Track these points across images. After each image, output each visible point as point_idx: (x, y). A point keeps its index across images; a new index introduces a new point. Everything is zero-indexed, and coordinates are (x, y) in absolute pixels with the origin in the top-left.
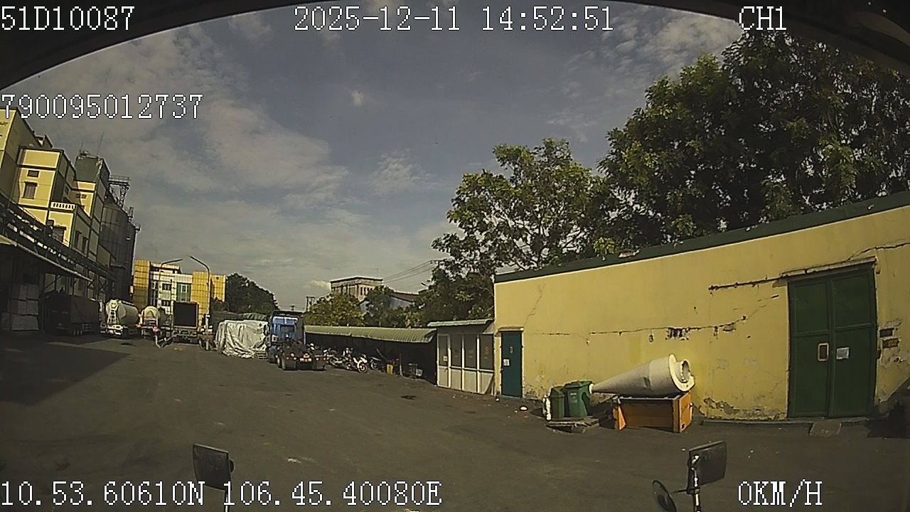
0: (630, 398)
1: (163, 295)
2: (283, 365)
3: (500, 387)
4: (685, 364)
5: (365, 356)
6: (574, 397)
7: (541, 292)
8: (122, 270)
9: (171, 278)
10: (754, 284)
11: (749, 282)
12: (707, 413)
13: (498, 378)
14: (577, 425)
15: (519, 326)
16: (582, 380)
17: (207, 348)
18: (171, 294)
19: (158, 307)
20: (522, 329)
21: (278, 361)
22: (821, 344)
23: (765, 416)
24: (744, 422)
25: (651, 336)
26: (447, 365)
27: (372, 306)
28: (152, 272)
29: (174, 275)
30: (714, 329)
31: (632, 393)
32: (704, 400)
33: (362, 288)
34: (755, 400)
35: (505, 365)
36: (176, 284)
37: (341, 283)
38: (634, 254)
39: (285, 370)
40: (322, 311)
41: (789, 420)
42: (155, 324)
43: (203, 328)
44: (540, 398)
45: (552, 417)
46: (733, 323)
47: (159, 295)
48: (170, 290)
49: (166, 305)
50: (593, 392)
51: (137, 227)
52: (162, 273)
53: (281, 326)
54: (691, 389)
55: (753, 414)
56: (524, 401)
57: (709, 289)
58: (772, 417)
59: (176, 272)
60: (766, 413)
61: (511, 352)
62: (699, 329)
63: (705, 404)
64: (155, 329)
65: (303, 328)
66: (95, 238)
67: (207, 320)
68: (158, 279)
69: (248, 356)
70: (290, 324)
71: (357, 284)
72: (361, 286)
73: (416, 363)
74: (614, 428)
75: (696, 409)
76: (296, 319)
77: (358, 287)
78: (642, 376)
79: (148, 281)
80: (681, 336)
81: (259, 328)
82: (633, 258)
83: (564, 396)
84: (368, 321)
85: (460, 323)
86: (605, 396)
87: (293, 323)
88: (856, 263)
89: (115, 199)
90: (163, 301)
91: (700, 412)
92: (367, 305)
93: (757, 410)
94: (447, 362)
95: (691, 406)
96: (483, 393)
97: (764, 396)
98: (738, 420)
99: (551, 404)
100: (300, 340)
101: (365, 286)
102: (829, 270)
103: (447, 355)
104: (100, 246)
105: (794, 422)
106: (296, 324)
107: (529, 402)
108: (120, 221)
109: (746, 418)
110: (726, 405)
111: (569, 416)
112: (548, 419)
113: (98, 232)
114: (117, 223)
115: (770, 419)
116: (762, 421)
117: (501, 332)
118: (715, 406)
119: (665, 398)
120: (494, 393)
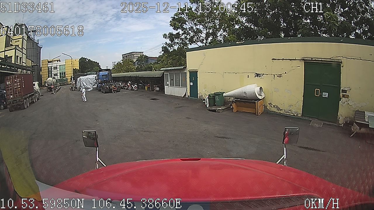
0: (239, 100)
1: (54, 72)
2: (104, 92)
3: (189, 94)
4: (261, 88)
5: (136, 84)
6: (217, 98)
7: (205, 55)
8: (37, 66)
9: (57, 64)
10: (291, 60)
11: (288, 59)
12: (270, 109)
13: (188, 90)
14: (218, 109)
15: (196, 69)
16: (221, 92)
17: (74, 90)
18: (57, 71)
19: (53, 77)
20: (197, 71)
21: (102, 90)
22: (316, 89)
23: (293, 113)
24: (284, 115)
25: (248, 76)
26: (168, 86)
27: (140, 63)
28: (48, 64)
29: (57, 63)
30: (274, 76)
31: (240, 98)
32: (269, 104)
33: (135, 56)
34: (289, 106)
35: (191, 85)
36: (59, 66)
37: (126, 55)
38: (242, 42)
39: (105, 93)
40: (118, 67)
41: (302, 117)
42: (52, 84)
43: (71, 82)
44: (205, 98)
45: (209, 106)
46: (281, 74)
47: (53, 72)
48: (57, 69)
49: (56, 76)
50: (225, 96)
51: (41, 47)
52: (53, 63)
53: (102, 75)
54: (263, 98)
56: (199, 99)
57: (272, 59)
58: (296, 115)
59: (59, 61)
61: (193, 79)
62: (267, 75)
63: (269, 105)
64: (52, 87)
65: (111, 75)
66: (24, 56)
67: (72, 78)
68: (51, 66)
69: (90, 90)
70: (106, 74)
71: (133, 55)
72: (135, 55)
73: (157, 85)
74: (233, 112)
75: (265, 107)
76: (108, 72)
77: (133, 56)
78: (244, 91)
79: (47, 68)
80: (260, 76)
81: (93, 77)
82: (242, 44)
83: (213, 98)
84: (138, 70)
85: (173, 68)
86: (230, 98)
87: (107, 74)
88: (333, 60)
89: (31, 38)
90: (54, 74)
91: (267, 108)
92: (137, 63)
93: (289, 111)
94: (168, 84)
95: (263, 105)
96: (183, 96)
97: (292, 106)
98: (282, 113)
99: (209, 101)
100: (110, 80)
101: (136, 55)
102: (322, 61)
103: (168, 81)
104: (27, 59)
105: (304, 118)
106: (108, 74)
107: (200, 100)
108: (34, 47)
109: (285, 113)
110: (277, 107)
111: (215, 106)
112: (207, 107)
113: (25, 54)
114: (33, 47)
115: (295, 115)
116: (291, 115)
117: (189, 71)
118: (273, 106)
119: (253, 101)
120: (187, 96)
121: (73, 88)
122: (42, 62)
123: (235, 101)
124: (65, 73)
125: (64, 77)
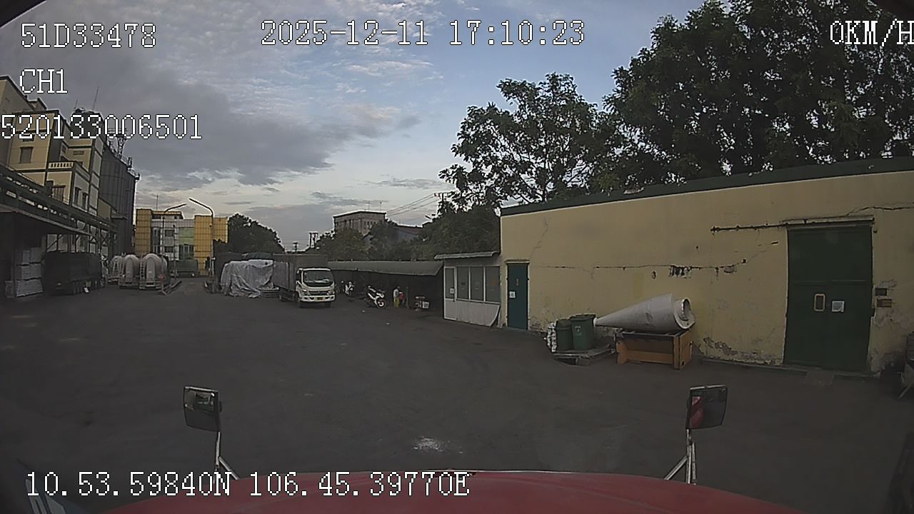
0: (632, 333)
1: (166, 241)
3: (506, 318)
4: (686, 303)
6: (579, 330)
7: (547, 225)
8: (122, 221)
9: (173, 224)
10: (752, 227)
11: (750, 226)
12: (707, 353)
13: (504, 311)
14: (582, 357)
15: (525, 258)
16: (586, 314)
18: (174, 240)
19: (161, 253)
20: (527, 262)
22: (817, 295)
23: (762, 360)
24: (741, 364)
25: (654, 273)
26: (454, 298)
27: (377, 240)
28: (153, 220)
29: (175, 220)
30: (716, 270)
31: (635, 328)
32: (704, 340)
33: (365, 223)
34: (752, 343)
35: (511, 297)
36: (178, 229)
37: (344, 219)
38: (639, 191)
41: (784, 367)
44: (545, 330)
45: (556, 349)
46: (733, 266)
47: (162, 242)
48: (173, 235)
49: (169, 252)
50: (596, 325)
51: (137, 176)
52: (164, 220)
54: (691, 327)
55: (750, 356)
56: (530, 333)
57: (712, 230)
59: (178, 217)
60: (762, 357)
61: (517, 284)
62: (700, 268)
63: (704, 343)
66: (95, 193)
68: (160, 226)
69: (255, 296)
71: (360, 219)
72: (365, 220)
73: (423, 296)
74: (617, 362)
75: (696, 348)
77: (361, 222)
78: (645, 312)
79: (150, 229)
80: (683, 274)
81: (264, 266)
82: (639, 195)
83: (566, 329)
84: (373, 255)
85: (467, 255)
86: (608, 331)
88: (855, 220)
89: (113, 151)
90: (165, 247)
91: (700, 351)
92: (371, 239)
93: (754, 353)
94: (454, 294)
95: (691, 344)
96: (490, 325)
97: (761, 340)
98: (736, 361)
99: (556, 336)
101: (368, 220)
102: (826, 223)
103: (454, 288)
104: (100, 200)
105: (789, 369)
107: (534, 334)
108: (119, 172)
109: (743, 360)
110: (725, 346)
111: (573, 349)
112: (553, 351)
113: (98, 186)
114: (116, 175)
115: (766, 363)
116: (759, 364)
117: (507, 264)
118: (714, 346)
119: (666, 335)
120: (500, 326)
121: (213, 286)
122: (137, 215)
123: (623, 337)
124: (192, 247)
125: (189, 256)
